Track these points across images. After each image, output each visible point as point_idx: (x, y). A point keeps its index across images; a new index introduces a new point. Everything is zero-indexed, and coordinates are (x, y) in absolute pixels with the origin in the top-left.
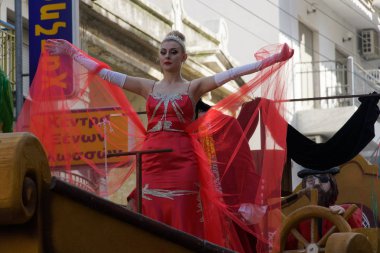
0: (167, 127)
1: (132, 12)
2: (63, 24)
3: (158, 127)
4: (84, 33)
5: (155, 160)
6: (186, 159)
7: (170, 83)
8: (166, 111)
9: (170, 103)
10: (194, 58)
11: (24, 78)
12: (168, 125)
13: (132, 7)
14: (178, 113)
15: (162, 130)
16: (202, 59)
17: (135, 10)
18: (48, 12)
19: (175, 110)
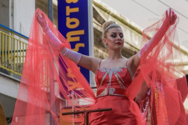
0: (111, 93)
1: (131, 36)
2: (83, 45)
3: (105, 93)
4: (97, 51)
5: (103, 118)
6: (126, 117)
7: (113, 59)
8: (110, 81)
9: (113, 74)
10: (175, 68)
11: (56, 83)
12: (112, 91)
13: (131, 32)
14: (120, 82)
15: (108, 95)
16: (180, 68)
17: (133, 34)
18: (72, 36)
19: (118, 80)
